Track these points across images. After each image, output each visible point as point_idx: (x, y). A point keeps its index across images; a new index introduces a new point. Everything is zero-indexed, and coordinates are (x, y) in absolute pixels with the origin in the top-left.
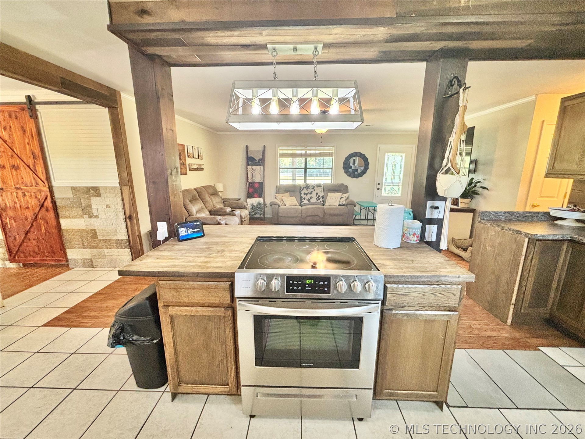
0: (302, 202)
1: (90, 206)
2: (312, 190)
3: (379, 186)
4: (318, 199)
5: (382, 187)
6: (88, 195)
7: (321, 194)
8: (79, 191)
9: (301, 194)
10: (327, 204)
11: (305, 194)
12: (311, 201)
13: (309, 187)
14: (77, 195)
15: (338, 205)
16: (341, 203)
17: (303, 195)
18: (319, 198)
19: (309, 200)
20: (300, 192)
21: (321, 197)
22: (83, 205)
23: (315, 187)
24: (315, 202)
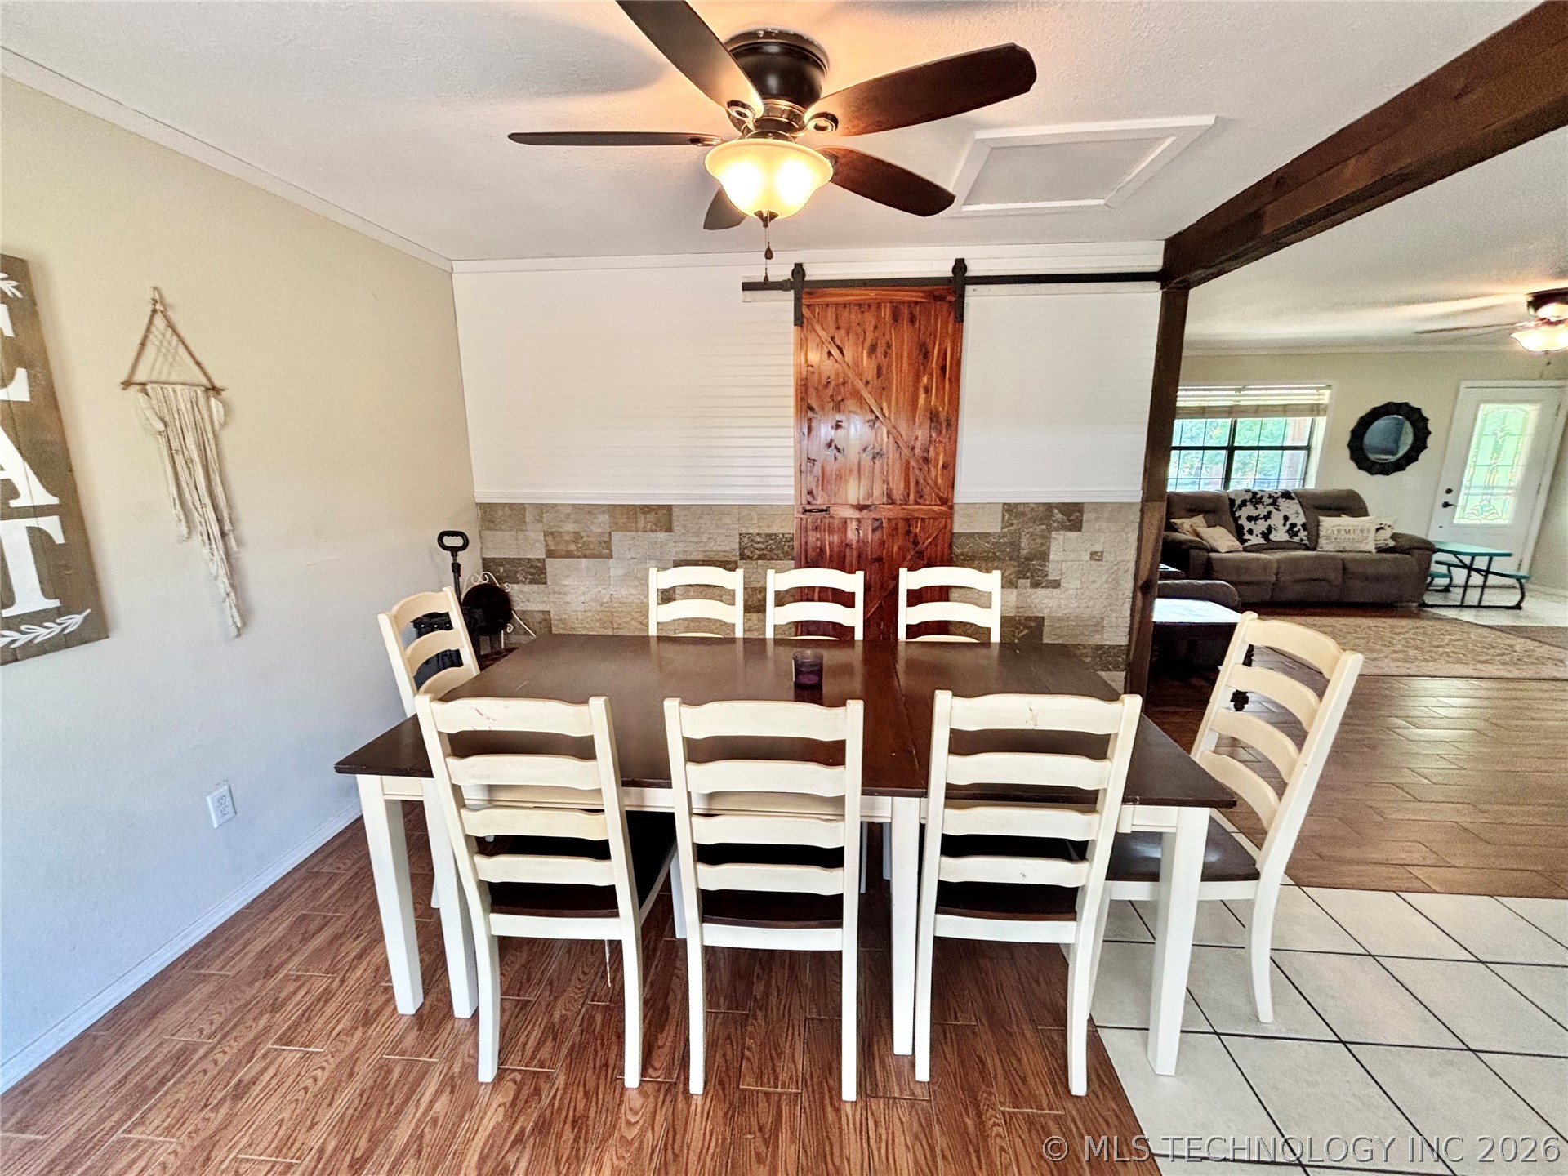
0: (1246, 541)
1: (1044, 556)
2: (1271, 508)
3: (1449, 498)
4: (1292, 530)
5: (1457, 500)
6: (1044, 527)
7: (1300, 520)
8: (1023, 514)
9: (1236, 519)
10: (1326, 546)
11: (1250, 519)
12: (1271, 537)
13: (1262, 497)
14: (1012, 525)
15: (1374, 551)
16: (1382, 543)
17: (1243, 521)
18: (1295, 529)
19: (1266, 535)
20: (1233, 514)
21: (1299, 527)
22: (1024, 552)
23: (1281, 501)
24: (1287, 541)
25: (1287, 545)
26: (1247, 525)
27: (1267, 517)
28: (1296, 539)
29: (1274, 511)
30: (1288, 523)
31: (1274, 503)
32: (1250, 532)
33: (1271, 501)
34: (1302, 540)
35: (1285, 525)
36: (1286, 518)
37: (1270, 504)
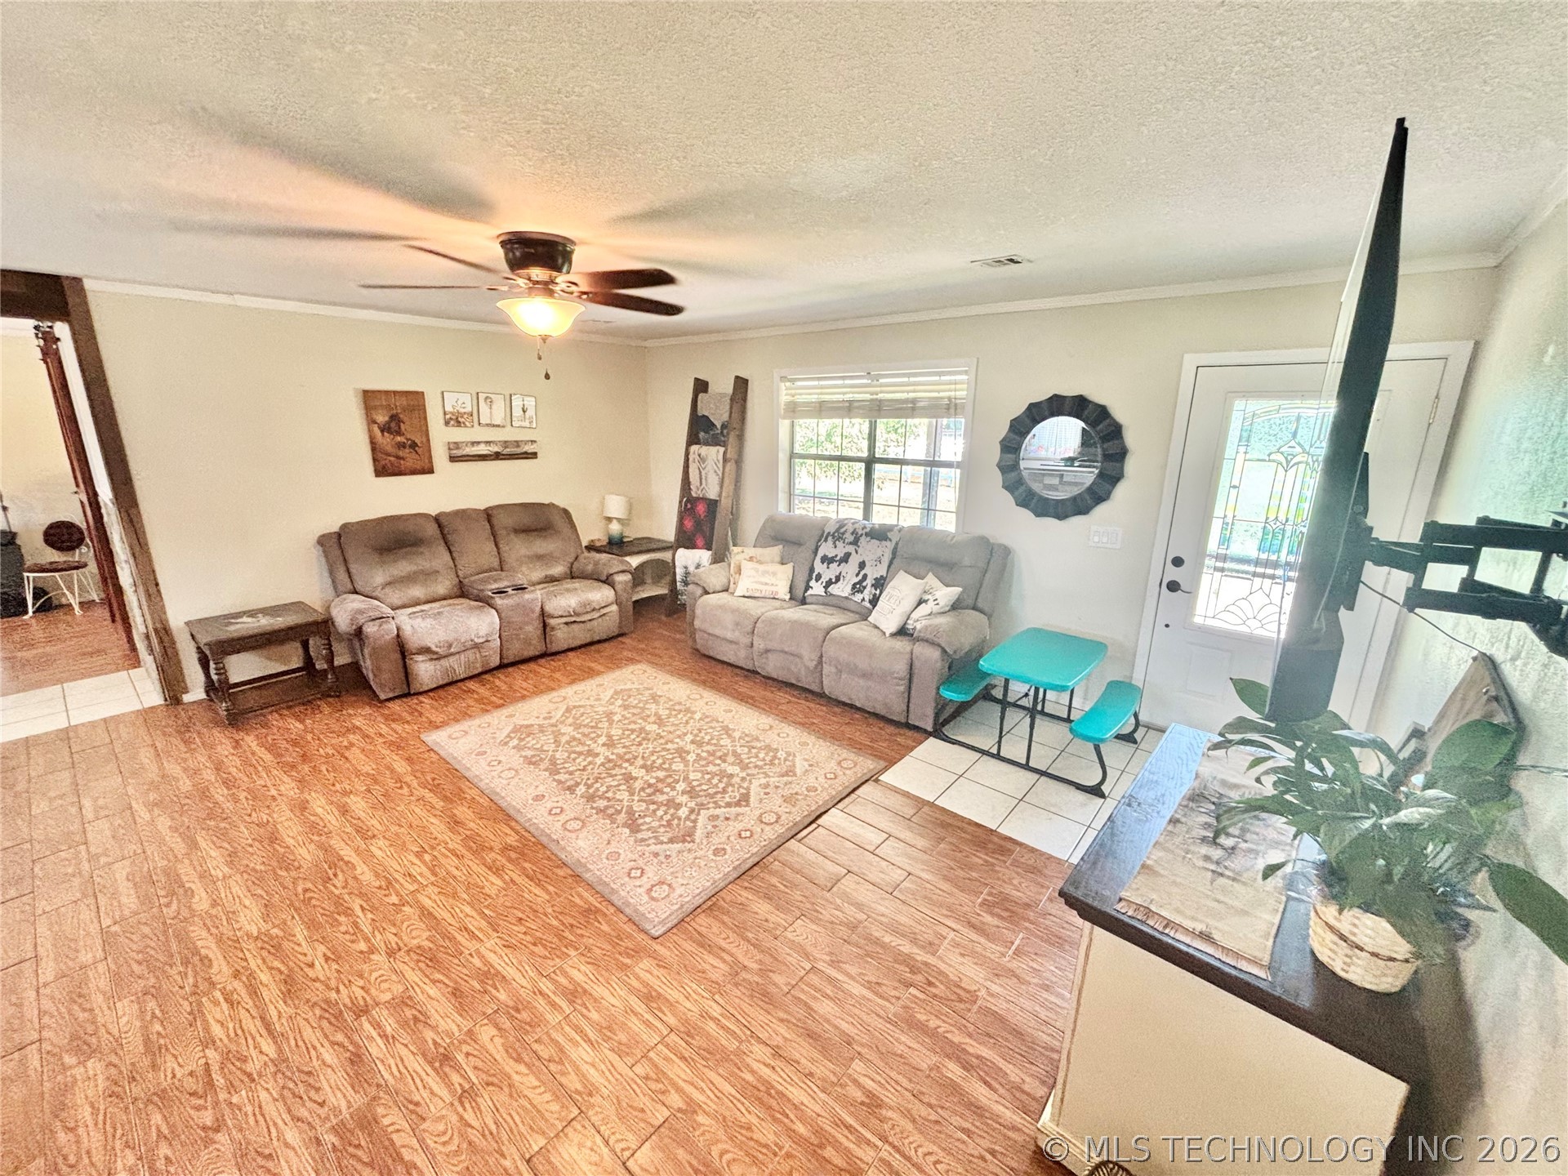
0: (809, 588)
2: (851, 549)
3: (1173, 573)
4: (859, 586)
7: (875, 572)
9: (813, 559)
10: (873, 618)
11: (824, 559)
12: (834, 589)
13: (844, 533)
15: (890, 631)
16: (910, 625)
17: (817, 562)
18: (864, 584)
19: (828, 585)
20: (814, 549)
23: (863, 540)
24: (846, 598)
25: (846, 604)
26: (819, 567)
27: (846, 559)
28: (858, 597)
29: (854, 553)
30: (862, 573)
31: (855, 542)
32: (819, 577)
33: (851, 538)
34: (863, 600)
35: (857, 575)
36: (862, 565)
37: (851, 543)
